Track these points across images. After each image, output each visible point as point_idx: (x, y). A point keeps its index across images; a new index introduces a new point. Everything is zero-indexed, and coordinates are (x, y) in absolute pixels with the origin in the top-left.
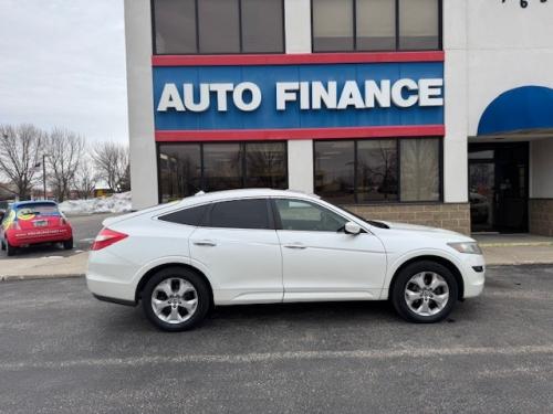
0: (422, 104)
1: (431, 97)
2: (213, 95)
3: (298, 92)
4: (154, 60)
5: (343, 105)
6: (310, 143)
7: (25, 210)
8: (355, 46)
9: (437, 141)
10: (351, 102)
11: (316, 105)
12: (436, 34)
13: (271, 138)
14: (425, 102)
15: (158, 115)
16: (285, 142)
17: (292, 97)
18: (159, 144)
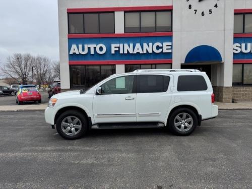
0: (164, 52)
1: (167, 49)
2: (89, 48)
3: (119, 48)
4: (68, 36)
5: (135, 52)
6: (124, 66)
7: (25, 89)
8: (140, 30)
9: (170, 65)
10: (138, 51)
11: (126, 52)
12: (170, 25)
14: (165, 51)
15: (70, 55)
16: (115, 65)
17: (117, 49)
18: (70, 66)
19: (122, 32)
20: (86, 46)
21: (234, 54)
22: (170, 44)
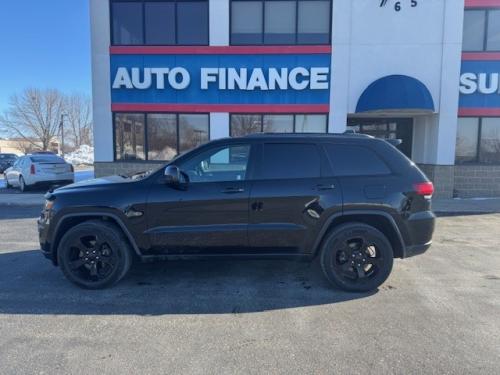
0: (312, 87)
1: (319, 81)
2: (154, 76)
3: (217, 76)
4: (111, 50)
5: (251, 87)
6: (226, 115)
8: (263, 40)
9: (324, 117)
10: (257, 84)
11: (231, 86)
13: (197, 111)
14: (314, 86)
15: (113, 90)
16: (208, 114)
17: (213, 79)
18: (114, 114)
19: (225, 42)
20: (148, 72)
21: (461, 95)
22: (326, 70)
